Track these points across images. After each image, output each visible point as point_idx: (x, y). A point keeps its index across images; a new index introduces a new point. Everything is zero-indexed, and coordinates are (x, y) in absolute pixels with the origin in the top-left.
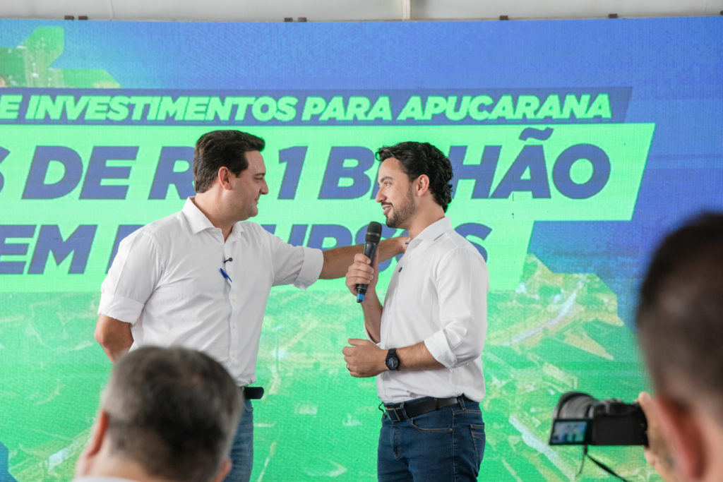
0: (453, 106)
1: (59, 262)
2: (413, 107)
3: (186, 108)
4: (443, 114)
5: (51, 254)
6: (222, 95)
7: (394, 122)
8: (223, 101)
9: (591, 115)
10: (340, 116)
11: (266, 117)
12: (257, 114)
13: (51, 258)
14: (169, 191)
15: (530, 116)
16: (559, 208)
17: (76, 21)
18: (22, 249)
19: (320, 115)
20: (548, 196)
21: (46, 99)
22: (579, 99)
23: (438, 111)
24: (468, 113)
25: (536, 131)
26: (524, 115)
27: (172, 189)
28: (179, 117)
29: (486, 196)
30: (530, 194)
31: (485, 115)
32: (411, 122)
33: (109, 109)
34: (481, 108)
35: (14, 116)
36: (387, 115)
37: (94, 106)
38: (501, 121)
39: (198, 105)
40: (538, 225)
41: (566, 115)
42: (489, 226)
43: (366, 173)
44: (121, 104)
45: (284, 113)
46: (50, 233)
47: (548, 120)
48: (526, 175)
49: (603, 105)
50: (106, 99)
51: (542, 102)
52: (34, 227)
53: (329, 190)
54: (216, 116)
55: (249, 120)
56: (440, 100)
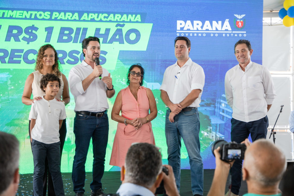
0: (97, 16)
2: (85, 16)
3: (16, 14)
4: (94, 19)
6: (28, 10)
7: (79, 20)
8: (27, 12)
9: (135, 20)
10: (63, 18)
11: (41, 18)
12: (38, 16)
14: (11, 39)
15: (119, 20)
16: (127, 47)
19: (57, 18)
20: (123, 43)
22: (132, 16)
23: (92, 18)
24: (101, 19)
25: (120, 24)
26: (117, 20)
27: (12, 38)
28: (14, 17)
29: (106, 43)
30: (118, 42)
31: (106, 19)
32: (84, 20)
34: (105, 17)
36: (77, 18)
38: (110, 21)
39: (20, 13)
40: (120, 51)
41: (129, 20)
42: (107, 52)
43: (71, 35)
45: (47, 17)
47: (124, 21)
48: (117, 37)
49: (139, 18)
51: (122, 16)
53: (60, 40)
54: (26, 17)
55: (36, 18)
56: (93, 14)
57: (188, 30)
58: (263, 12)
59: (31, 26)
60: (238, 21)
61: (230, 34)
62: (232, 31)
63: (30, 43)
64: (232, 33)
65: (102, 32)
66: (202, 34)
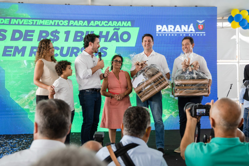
0: (100, 23)
1: (19, 54)
2: (92, 23)
3: (45, 22)
4: (98, 25)
5: (17, 52)
6: (52, 20)
7: (88, 26)
8: (53, 21)
9: (127, 25)
10: (77, 25)
11: (62, 24)
12: (60, 24)
13: (17, 53)
15: (115, 25)
16: (121, 44)
17: (21, 3)
18: (11, 51)
19: (73, 24)
20: (119, 41)
21: (15, 20)
22: (125, 22)
23: (97, 24)
24: (103, 25)
25: (117, 28)
26: (114, 25)
28: (43, 24)
29: (107, 42)
30: (115, 41)
31: (106, 25)
32: (91, 26)
33: (28, 22)
34: (106, 23)
35: (8, 23)
36: (87, 25)
37: (25, 21)
38: (110, 26)
39: (48, 22)
40: (117, 47)
41: (122, 25)
42: (107, 47)
43: (83, 36)
44: (31, 21)
45: (65, 24)
46: (17, 48)
47: (119, 26)
48: (115, 37)
49: (129, 23)
50: (28, 20)
51: (118, 23)
52: (13, 47)
53: (75, 40)
54: (51, 24)
55: (58, 25)
56: (97, 22)
57: (165, 31)
58: (217, 18)
59: (55, 30)
60: (199, 25)
61: (194, 34)
62: (195, 32)
63: (54, 42)
64: (195, 33)
65: (104, 34)
66: (174, 34)
